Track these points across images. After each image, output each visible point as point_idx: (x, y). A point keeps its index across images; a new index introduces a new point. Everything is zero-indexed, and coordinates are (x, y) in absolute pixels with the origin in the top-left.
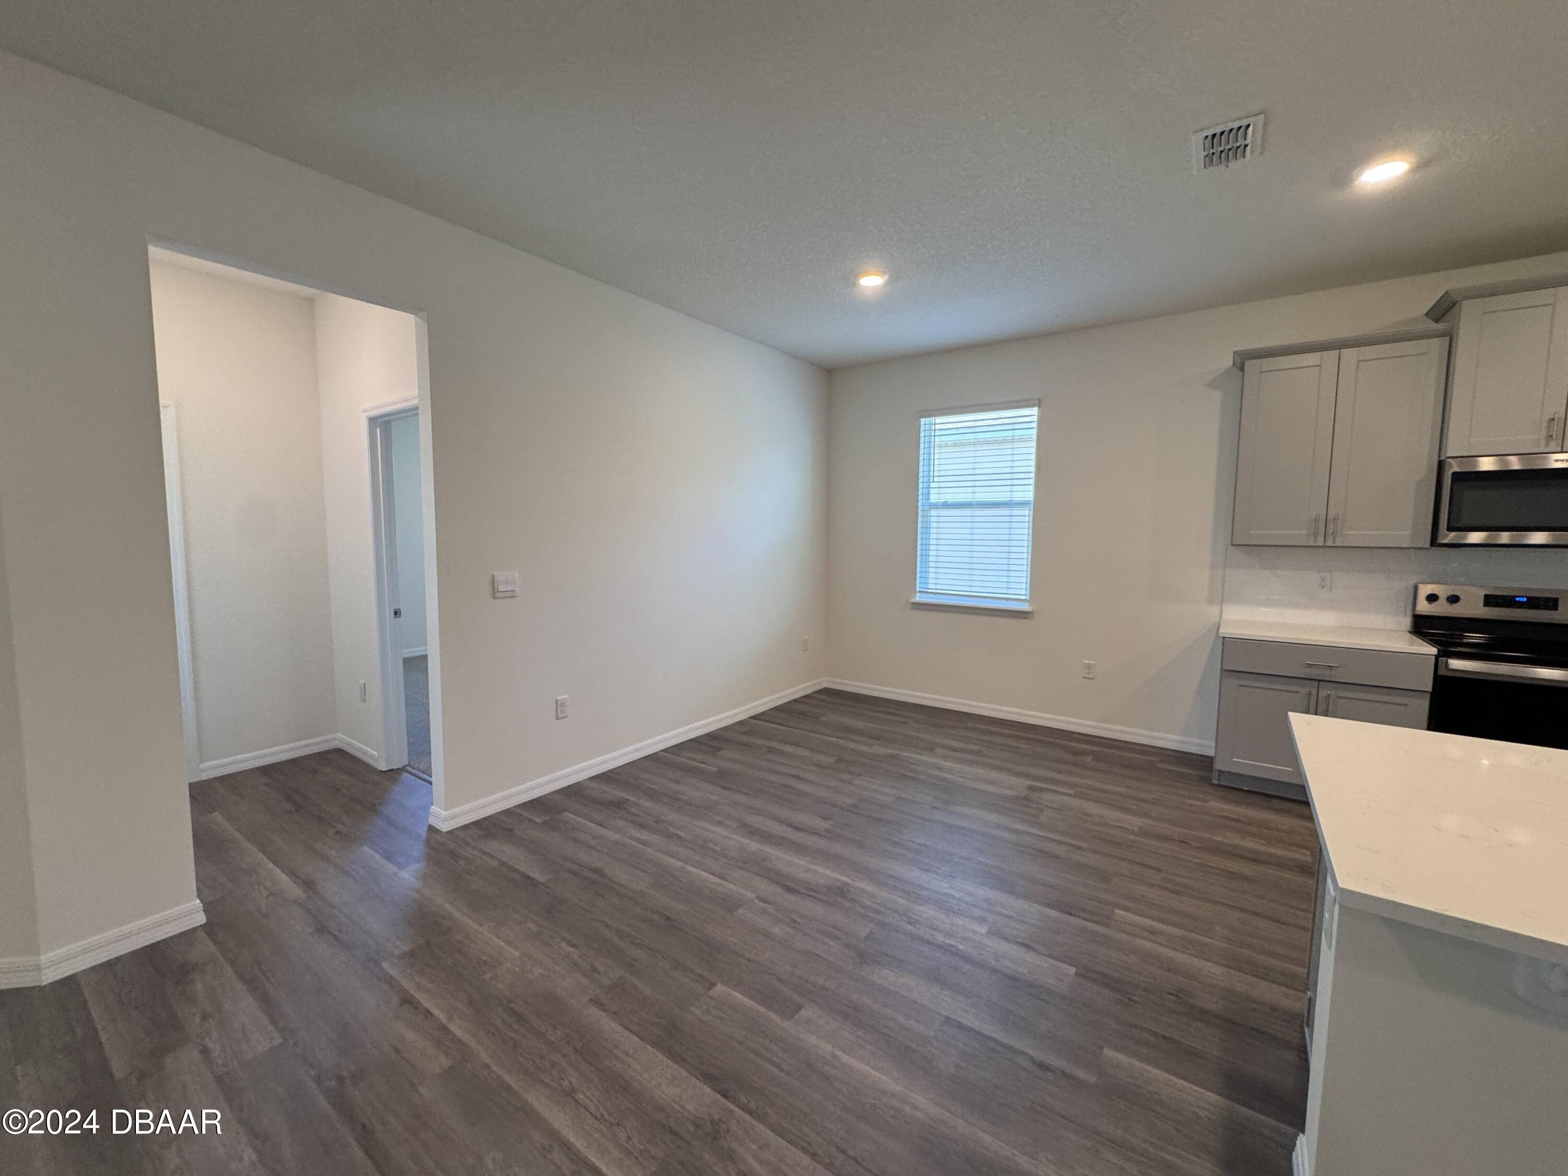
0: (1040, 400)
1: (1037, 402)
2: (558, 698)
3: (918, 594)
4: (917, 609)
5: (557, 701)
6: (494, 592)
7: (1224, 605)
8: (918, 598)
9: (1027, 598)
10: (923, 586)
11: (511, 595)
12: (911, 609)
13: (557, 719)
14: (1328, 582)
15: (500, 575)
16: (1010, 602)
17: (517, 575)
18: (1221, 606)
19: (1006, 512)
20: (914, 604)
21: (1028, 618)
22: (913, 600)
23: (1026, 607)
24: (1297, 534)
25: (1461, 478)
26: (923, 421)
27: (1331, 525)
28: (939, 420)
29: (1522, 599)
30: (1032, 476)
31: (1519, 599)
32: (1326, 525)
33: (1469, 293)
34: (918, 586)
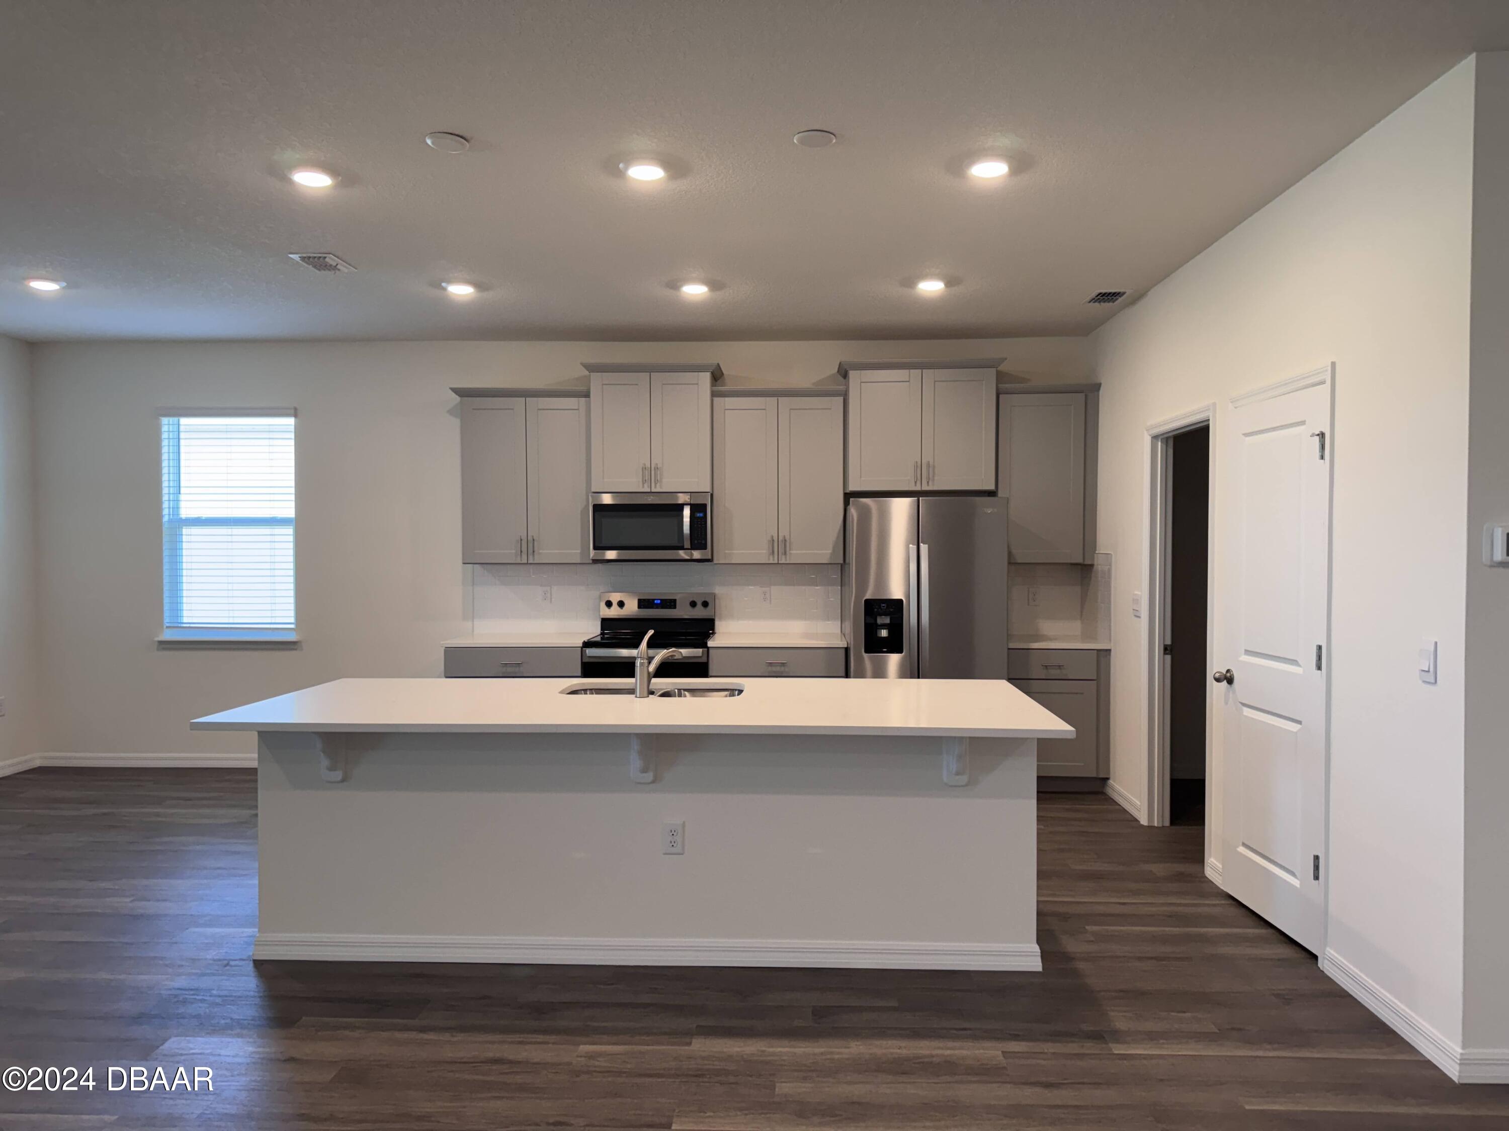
0: (296, 409)
1: (292, 411)
3: (168, 631)
4: (164, 649)
7: (475, 620)
8: (168, 635)
9: (292, 626)
10: (173, 621)
12: (158, 650)
14: (549, 595)
16: (276, 632)
18: (473, 621)
19: (265, 530)
20: (161, 643)
21: (296, 649)
22: (160, 638)
23: (292, 637)
24: (509, 553)
25: (599, 509)
26: (165, 420)
27: (530, 545)
28: (184, 421)
29: (659, 602)
30: (293, 490)
31: (656, 601)
32: (528, 546)
33: (592, 368)
34: (167, 620)
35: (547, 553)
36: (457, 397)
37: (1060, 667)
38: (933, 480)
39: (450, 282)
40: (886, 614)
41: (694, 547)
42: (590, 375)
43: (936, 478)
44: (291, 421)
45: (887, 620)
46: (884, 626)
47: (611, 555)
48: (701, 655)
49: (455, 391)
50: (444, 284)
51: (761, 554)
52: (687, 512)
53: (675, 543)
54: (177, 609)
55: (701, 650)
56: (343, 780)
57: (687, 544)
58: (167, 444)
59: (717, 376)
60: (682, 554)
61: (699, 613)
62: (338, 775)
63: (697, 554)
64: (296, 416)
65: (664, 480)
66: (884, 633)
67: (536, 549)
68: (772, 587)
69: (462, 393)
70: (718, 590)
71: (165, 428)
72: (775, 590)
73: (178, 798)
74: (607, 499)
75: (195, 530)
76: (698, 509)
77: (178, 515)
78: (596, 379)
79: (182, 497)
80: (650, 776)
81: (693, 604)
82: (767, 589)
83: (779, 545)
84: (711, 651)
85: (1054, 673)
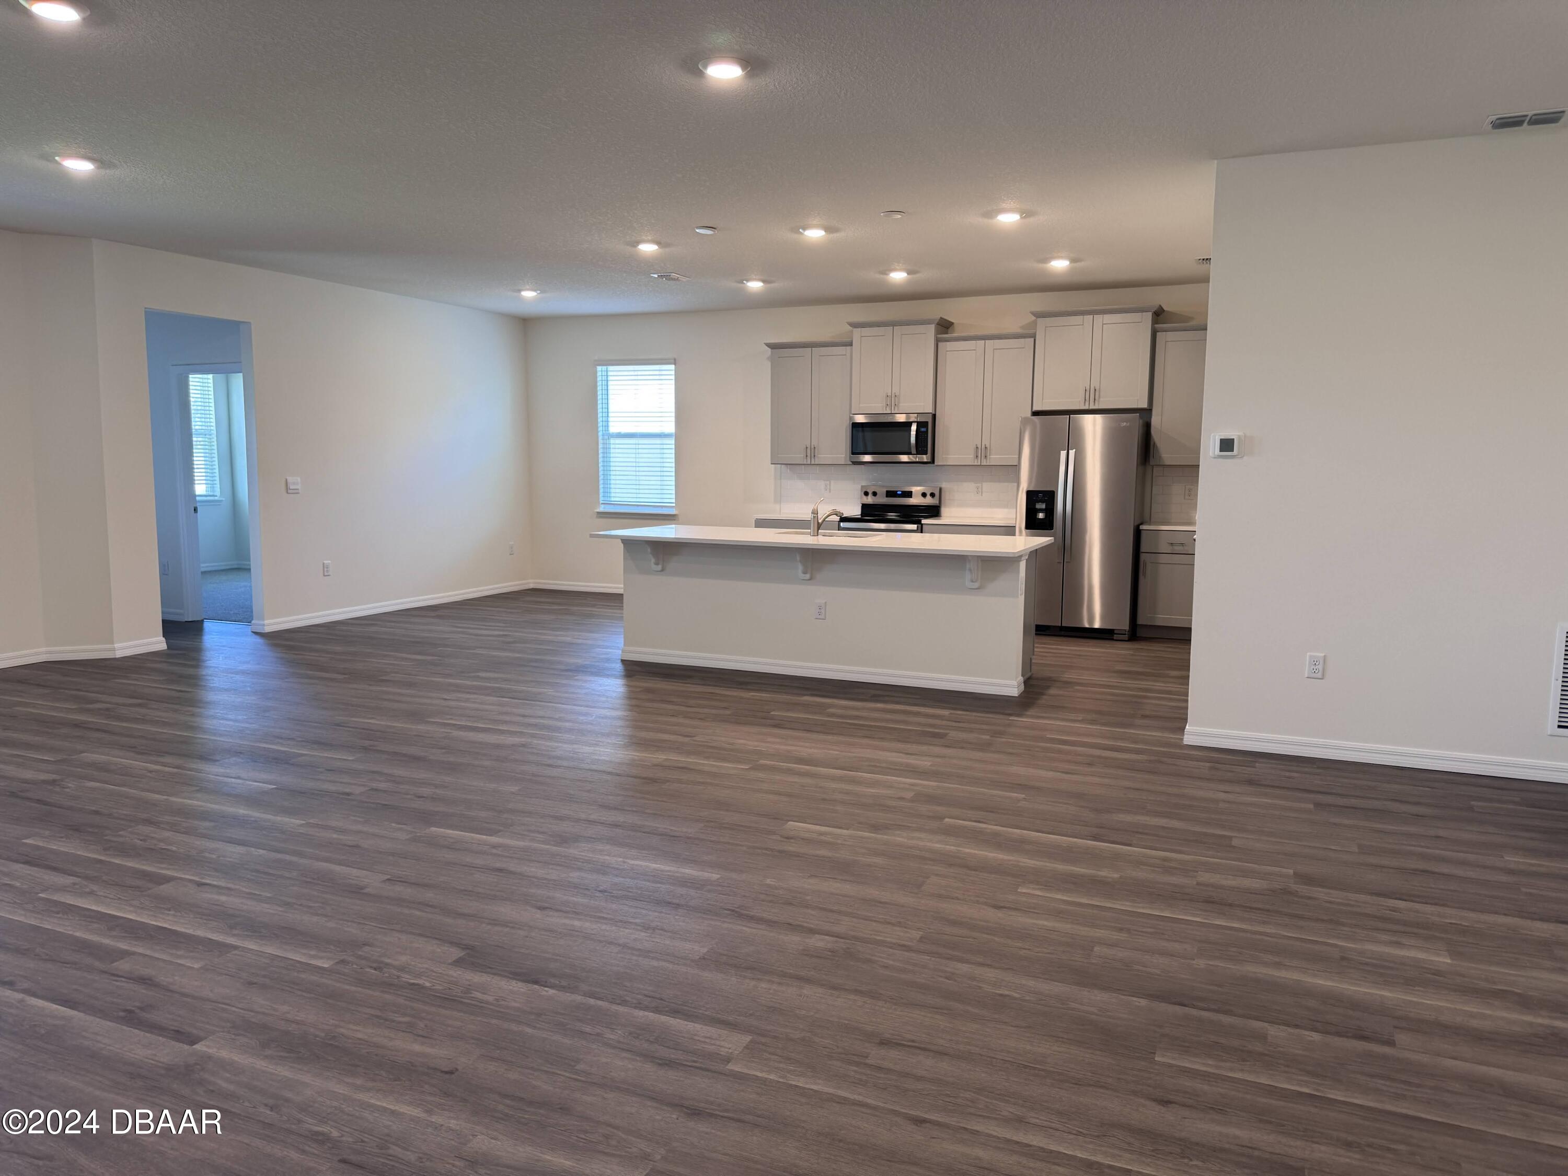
0: (675, 360)
1: (673, 361)
2: (325, 562)
3: (602, 506)
4: (601, 517)
5: (324, 563)
6: (287, 488)
8: (602, 509)
9: (674, 505)
10: (606, 499)
11: (296, 492)
12: (597, 517)
13: (324, 576)
15: (290, 479)
16: (664, 509)
17: (299, 479)
18: (781, 502)
19: (658, 441)
20: (599, 513)
21: (675, 520)
22: (598, 510)
23: (674, 512)
24: (799, 457)
25: (855, 426)
26: (599, 368)
27: (813, 450)
28: (611, 368)
29: (900, 493)
30: (673, 414)
31: (898, 493)
32: (811, 452)
33: (855, 325)
34: (601, 499)
35: (824, 457)
36: (769, 349)
37: (1182, 544)
38: (1099, 401)
39: (748, 281)
40: (1042, 502)
41: (918, 453)
42: (852, 332)
43: (1101, 399)
44: (672, 367)
45: (1043, 506)
46: (1041, 510)
47: (867, 458)
48: (916, 529)
49: (768, 345)
50: (745, 282)
51: (968, 458)
52: (914, 427)
53: (906, 450)
54: (607, 492)
55: (916, 526)
56: (662, 570)
57: (914, 451)
58: (601, 383)
59: (944, 326)
60: (912, 458)
61: (930, 502)
62: (659, 567)
63: (922, 458)
64: (675, 364)
65: (901, 404)
66: (1040, 516)
67: (816, 455)
68: (983, 483)
69: (773, 346)
70: (944, 485)
71: (599, 374)
72: (986, 486)
73: (603, 605)
74: (860, 419)
75: (618, 441)
76: (923, 426)
77: (608, 431)
78: (857, 333)
79: (610, 419)
80: (808, 576)
81: (924, 495)
82: (979, 485)
83: (982, 451)
84: (924, 526)
85: (1178, 549)
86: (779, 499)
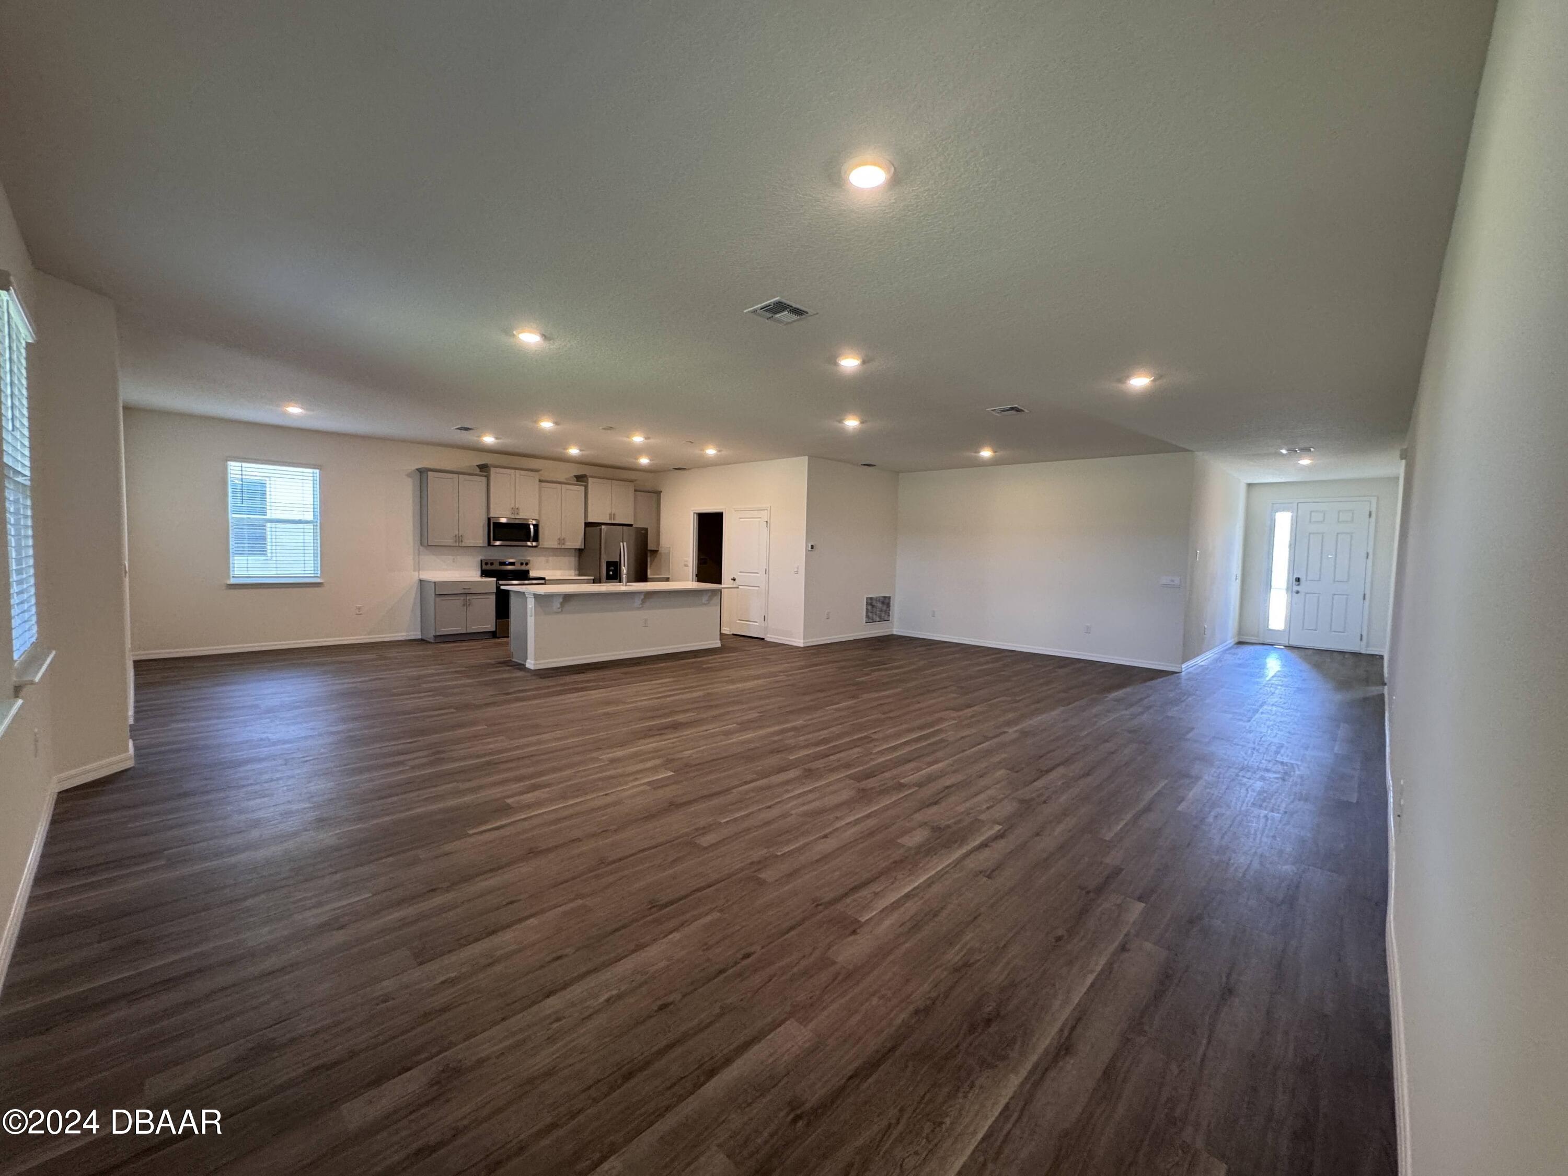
0: (320, 466)
1: (317, 465)
3: (233, 579)
4: (231, 588)
8: (232, 581)
12: (229, 589)
16: (306, 578)
18: (418, 572)
19: (298, 526)
20: (229, 585)
21: (320, 587)
23: (320, 580)
24: (450, 542)
25: (496, 524)
26: (233, 465)
28: (245, 465)
31: (507, 563)
32: (459, 538)
35: (468, 542)
36: (417, 472)
38: (615, 520)
39: (485, 435)
40: (612, 566)
41: (533, 541)
44: (316, 471)
45: (613, 568)
46: (611, 571)
47: (496, 543)
49: (417, 469)
50: (482, 437)
51: (555, 544)
52: (531, 527)
53: (524, 539)
57: (529, 540)
59: (539, 474)
60: (529, 544)
61: (524, 568)
63: (534, 544)
64: (319, 468)
65: (522, 514)
66: (611, 573)
67: (462, 541)
69: (420, 470)
70: (535, 558)
71: (230, 469)
72: (551, 558)
76: (536, 526)
78: (493, 470)
81: (522, 564)
82: (554, 558)
83: (561, 541)
86: (418, 568)
